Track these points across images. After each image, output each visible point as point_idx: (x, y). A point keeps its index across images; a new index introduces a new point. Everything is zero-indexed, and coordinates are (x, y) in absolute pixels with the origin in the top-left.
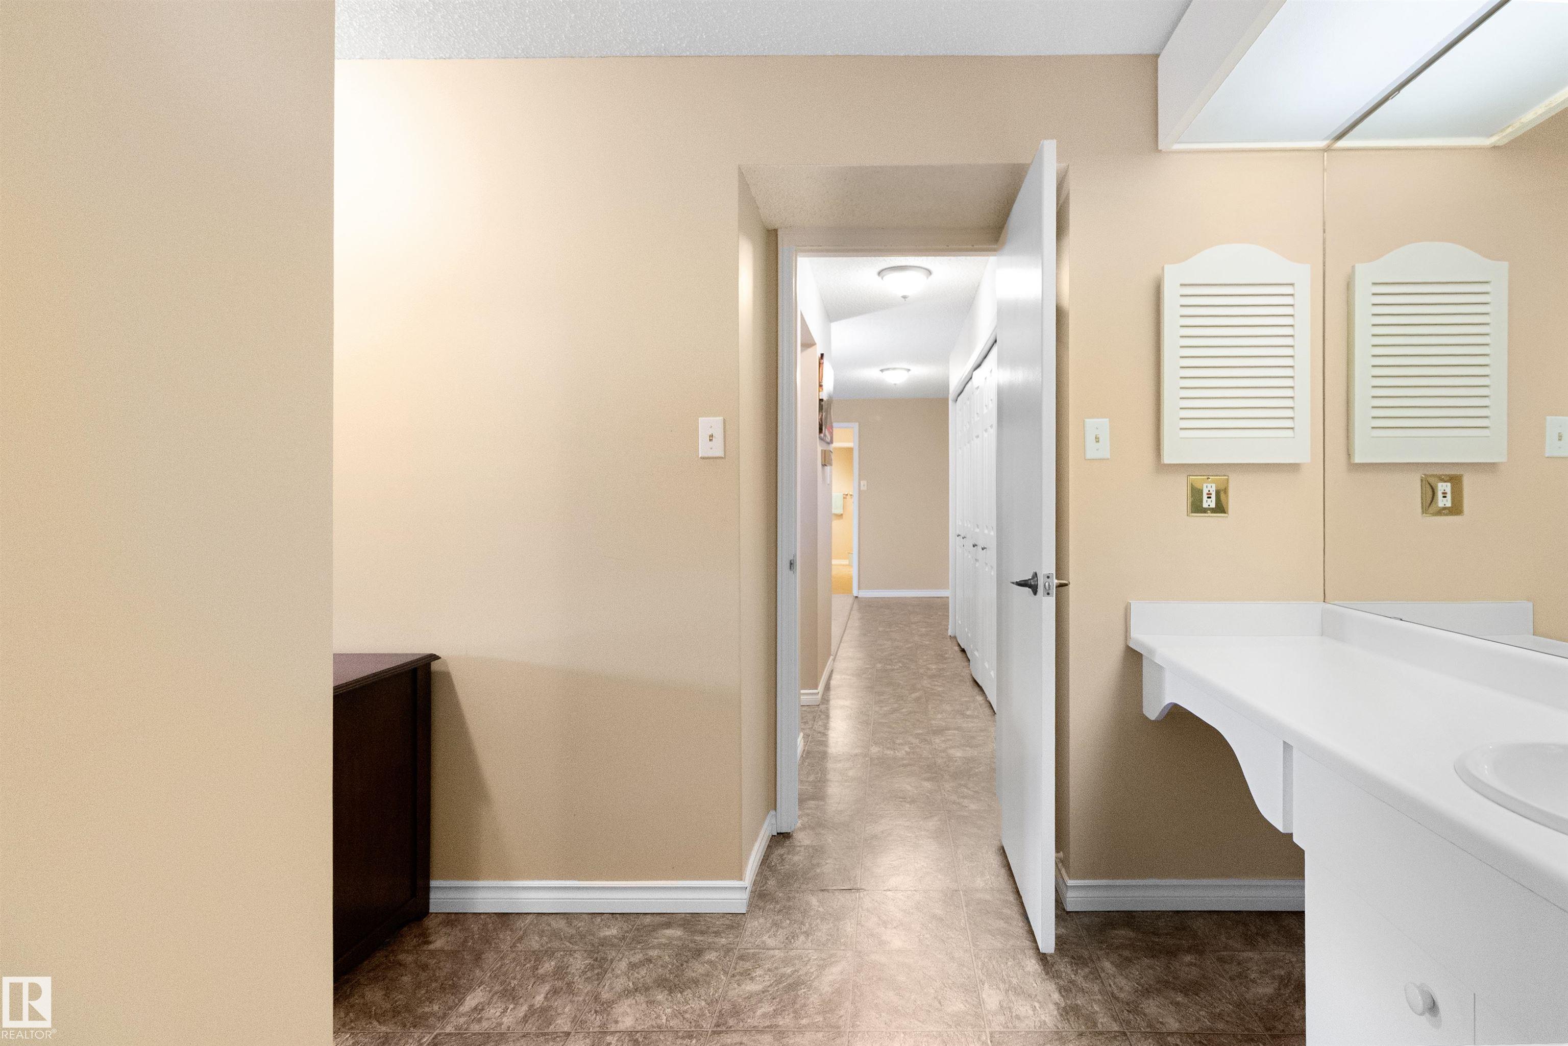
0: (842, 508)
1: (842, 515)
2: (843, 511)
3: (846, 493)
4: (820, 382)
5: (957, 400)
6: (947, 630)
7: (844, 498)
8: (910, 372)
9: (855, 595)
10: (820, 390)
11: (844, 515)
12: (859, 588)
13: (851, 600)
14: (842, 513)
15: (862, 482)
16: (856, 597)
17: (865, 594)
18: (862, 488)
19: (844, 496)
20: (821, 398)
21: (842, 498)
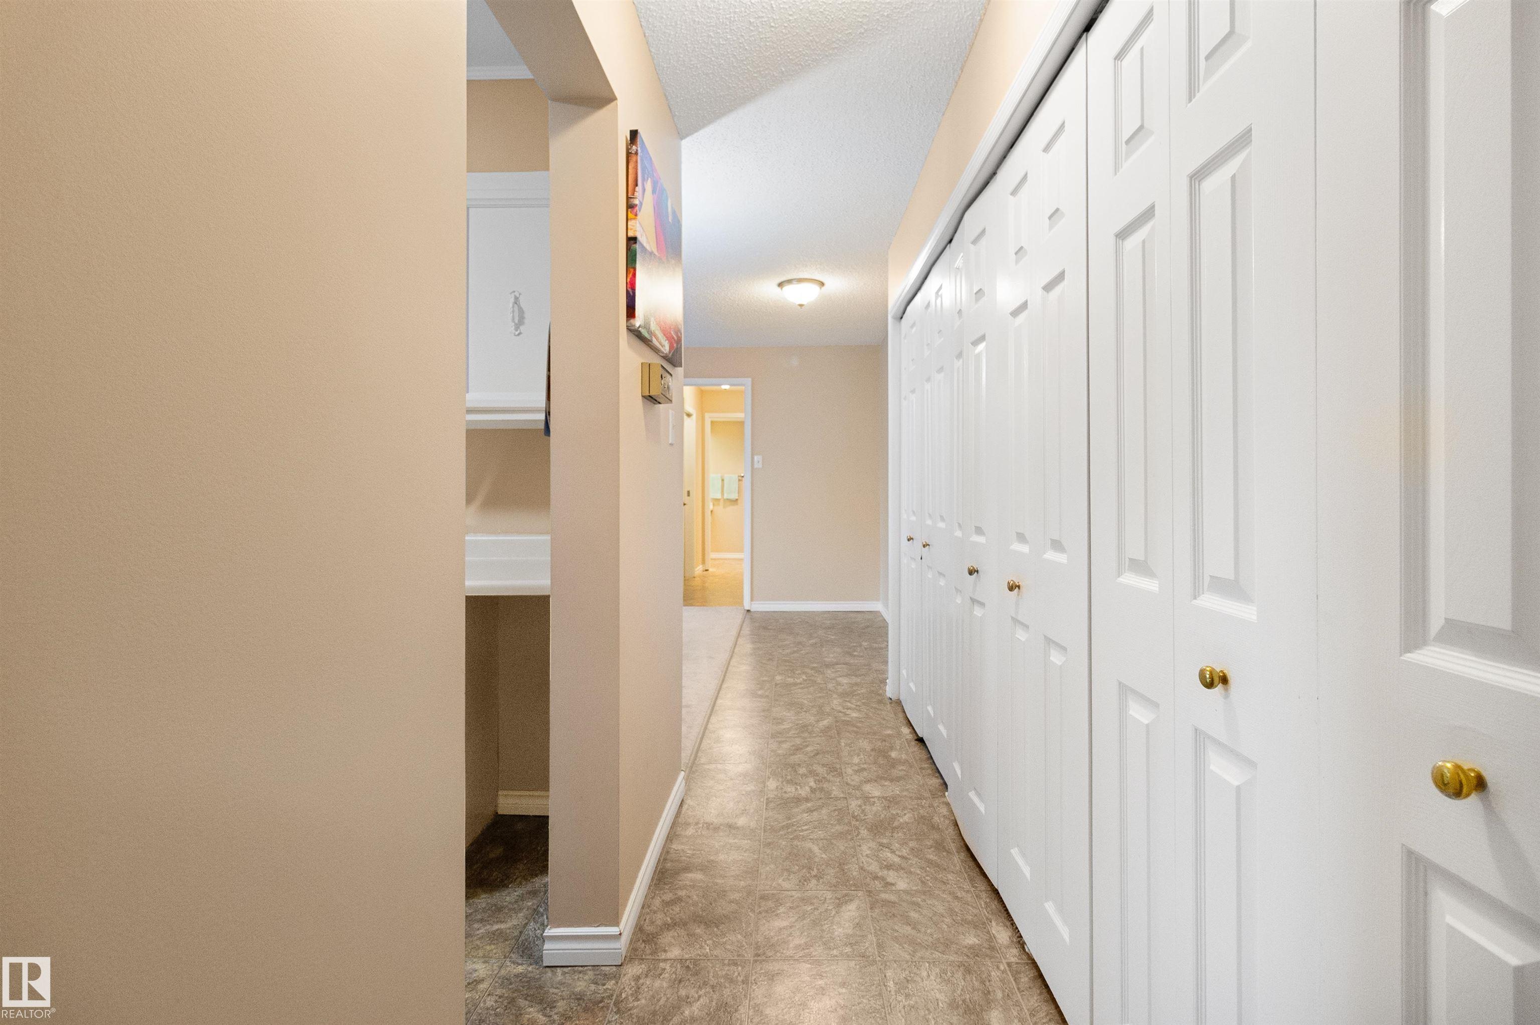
0: (737, 492)
1: (737, 500)
2: (738, 496)
3: (742, 475)
4: (628, 198)
5: (902, 318)
6: (884, 682)
7: (739, 480)
8: (823, 288)
9: (747, 608)
10: (630, 215)
11: (739, 501)
12: (752, 600)
13: (739, 617)
14: (737, 498)
15: (756, 458)
16: (748, 611)
17: (761, 607)
18: (756, 466)
19: (740, 478)
20: (631, 234)
21: (737, 480)
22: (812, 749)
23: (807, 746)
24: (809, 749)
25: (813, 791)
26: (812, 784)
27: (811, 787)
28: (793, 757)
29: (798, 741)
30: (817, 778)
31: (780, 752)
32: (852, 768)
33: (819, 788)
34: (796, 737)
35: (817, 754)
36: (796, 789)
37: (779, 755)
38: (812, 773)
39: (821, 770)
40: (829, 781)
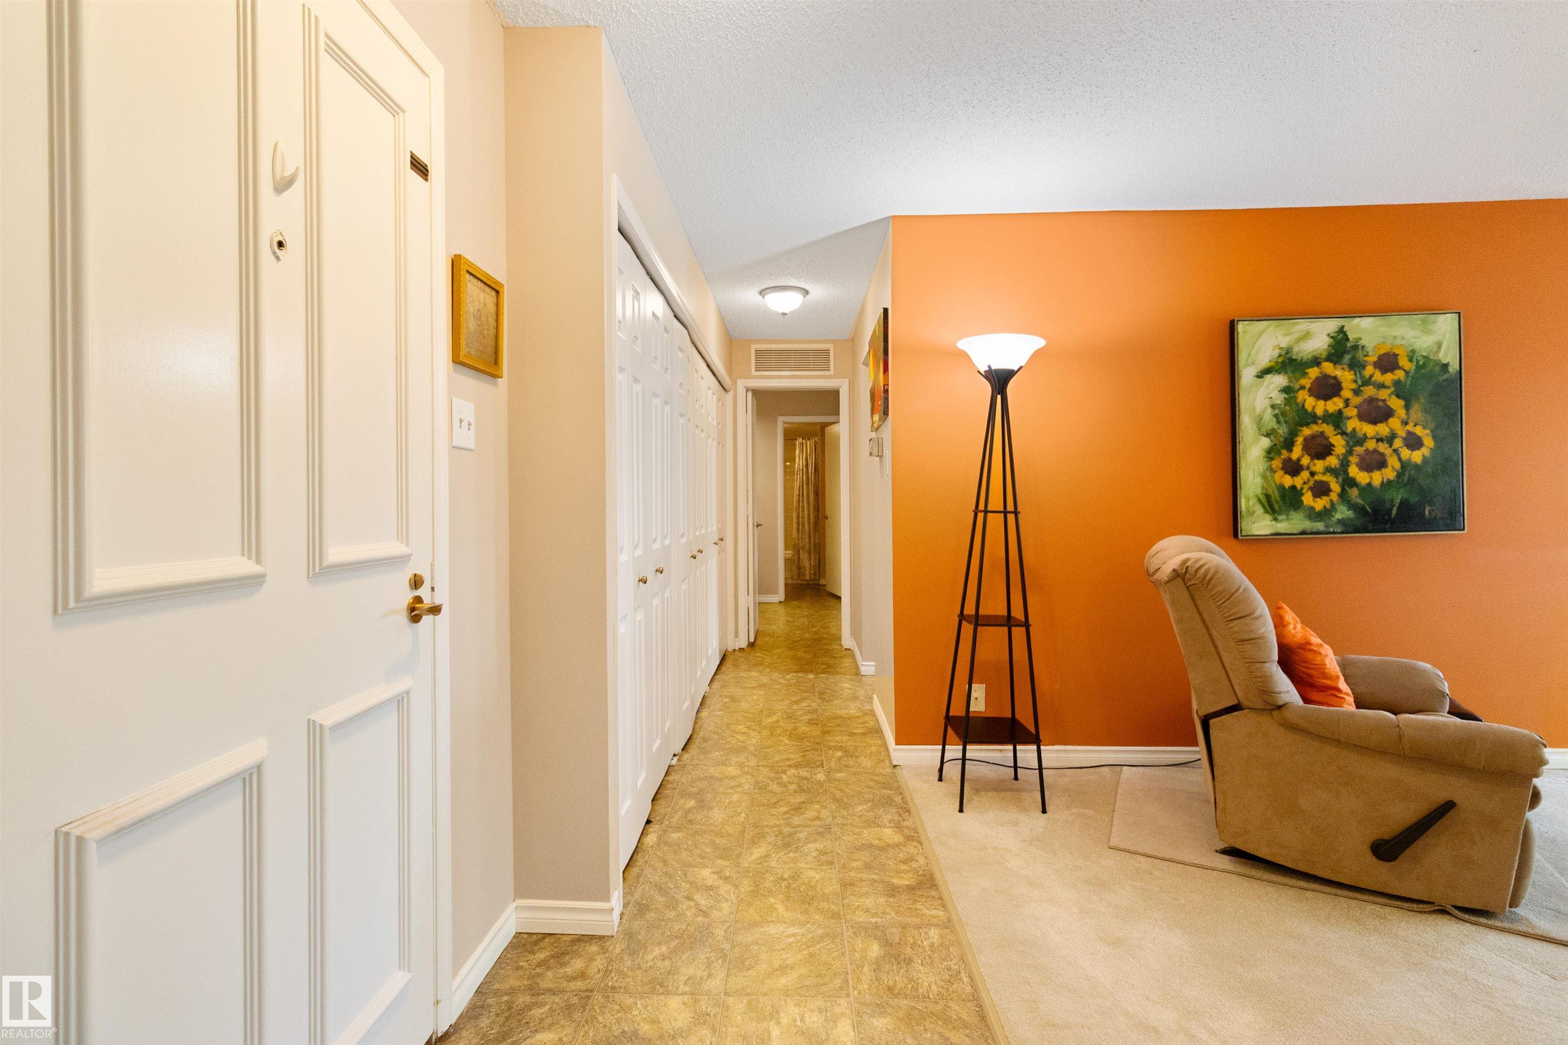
22: (781, 809)
23: (786, 813)
24: (785, 809)
25: (785, 772)
26: (784, 777)
27: (786, 774)
28: (802, 800)
29: (796, 820)
30: (779, 781)
31: (817, 807)
32: (742, 789)
33: (779, 773)
34: (799, 826)
35: (775, 804)
36: (798, 773)
37: (818, 802)
38: (783, 785)
39: (775, 788)
40: (769, 778)
